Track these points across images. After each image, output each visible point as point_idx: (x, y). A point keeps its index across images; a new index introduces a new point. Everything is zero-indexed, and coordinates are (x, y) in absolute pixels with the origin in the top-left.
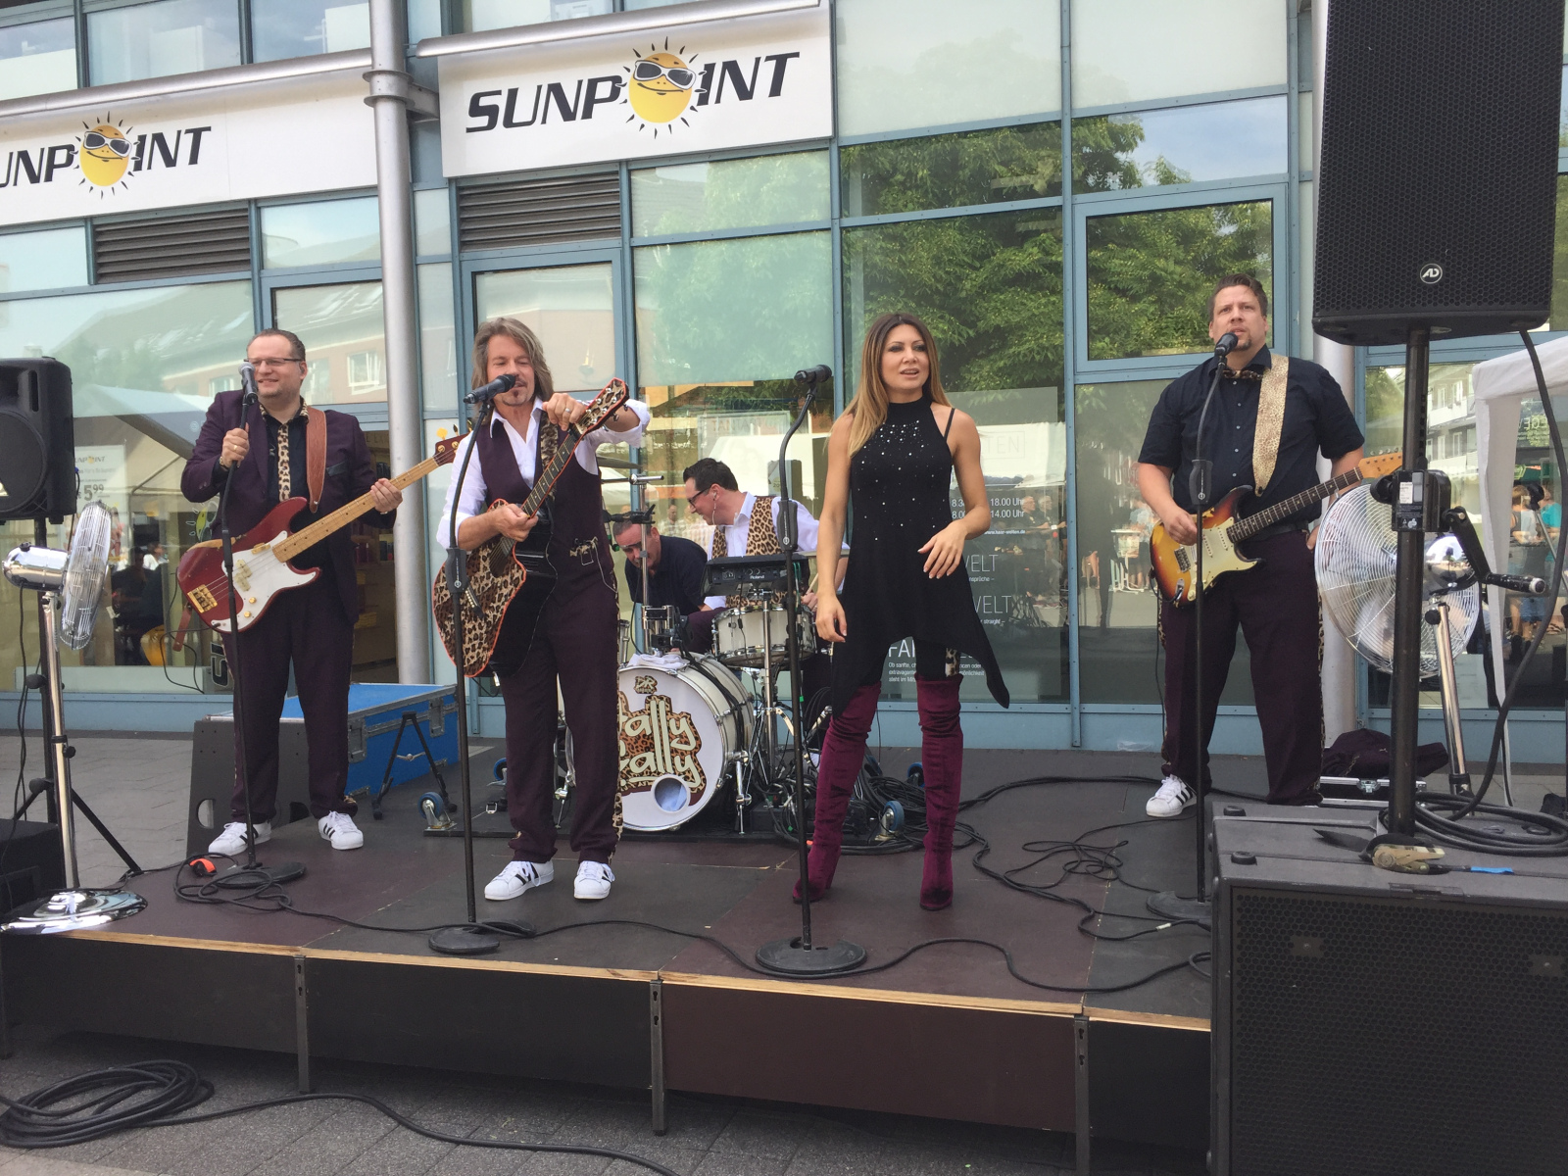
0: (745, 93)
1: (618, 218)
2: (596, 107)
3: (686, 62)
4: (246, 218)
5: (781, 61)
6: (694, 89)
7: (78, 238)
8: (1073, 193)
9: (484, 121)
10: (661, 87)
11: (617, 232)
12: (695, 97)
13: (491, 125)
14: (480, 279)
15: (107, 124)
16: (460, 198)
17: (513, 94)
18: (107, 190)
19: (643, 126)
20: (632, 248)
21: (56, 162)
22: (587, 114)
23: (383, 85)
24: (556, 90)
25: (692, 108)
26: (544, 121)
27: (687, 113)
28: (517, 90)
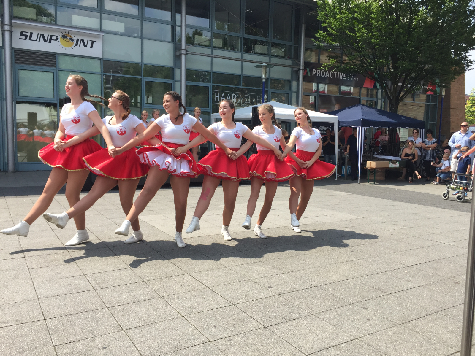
0: (85, 46)
1: (56, 64)
2: (52, 41)
3: (73, 37)
5: (93, 42)
9: (24, 37)
10: (67, 41)
12: (75, 44)
13: (26, 39)
14: (19, 71)
16: (15, 52)
17: (31, 34)
19: (63, 47)
20: (58, 70)
22: (50, 42)
24: (42, 35)
26: (39, 41)
27: (73, 47)
28: (32, 33)
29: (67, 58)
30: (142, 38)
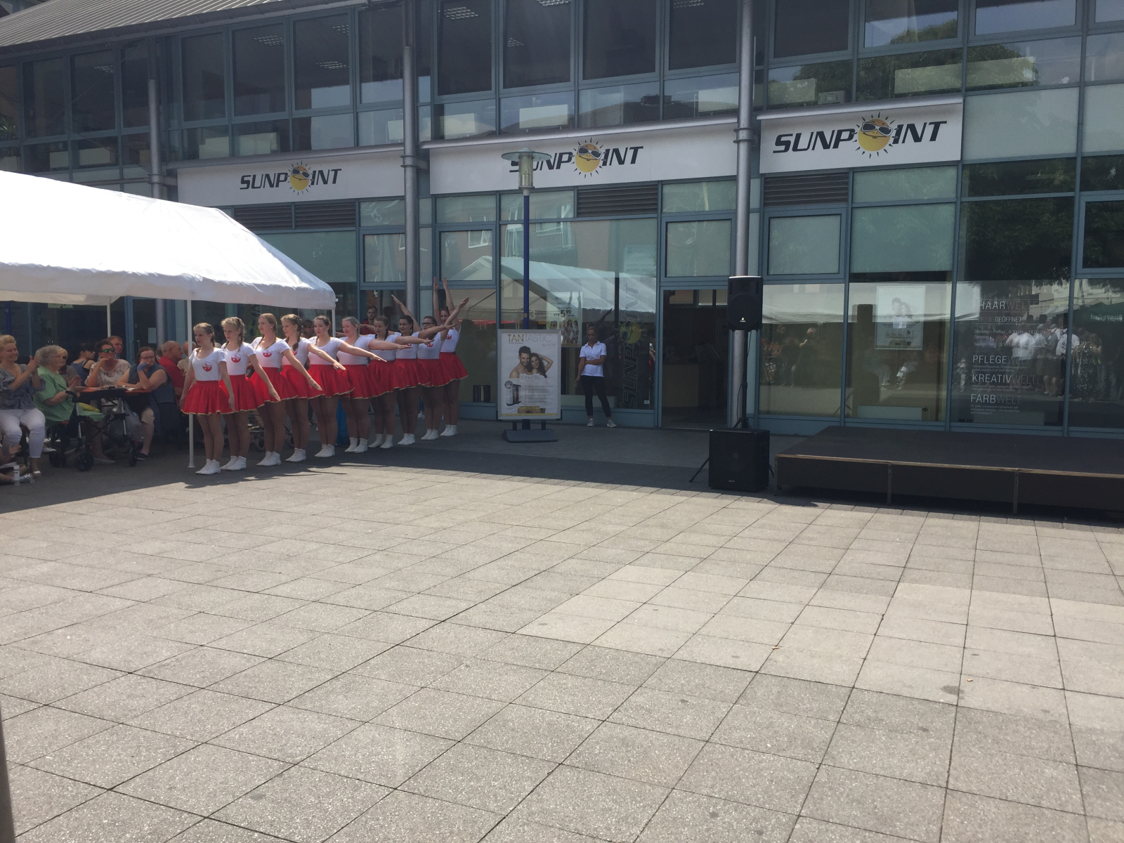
0: (917, 139)
1: (847, 194)
2: (841, 144)
3: (888, 124)
4: (657, 189)
5: (937, 126)
6: (892, 136)
7: (571, 194)
8: (1081, 190)
9: (783, 148)
10: (873, 135)
11: (846, 200)
12: (892, 140)
13: (786, 150)
14: (771, 220)
15: (590, 143)
16: (765, 182)
17: (798, 136)
18: (588, 174)
19: (864, 152)
20: (852, 208)
21: (563, 160)
22: (836, 146)
23: (743, 135)
24: (821, 135)
25: (890, 145)
26: (813, 149)
27: (887, 147)
28: (800, 134)
29: (873, 177)
30: (1082, 85)
